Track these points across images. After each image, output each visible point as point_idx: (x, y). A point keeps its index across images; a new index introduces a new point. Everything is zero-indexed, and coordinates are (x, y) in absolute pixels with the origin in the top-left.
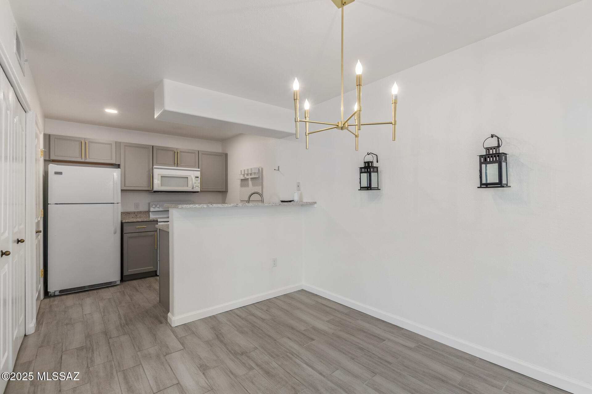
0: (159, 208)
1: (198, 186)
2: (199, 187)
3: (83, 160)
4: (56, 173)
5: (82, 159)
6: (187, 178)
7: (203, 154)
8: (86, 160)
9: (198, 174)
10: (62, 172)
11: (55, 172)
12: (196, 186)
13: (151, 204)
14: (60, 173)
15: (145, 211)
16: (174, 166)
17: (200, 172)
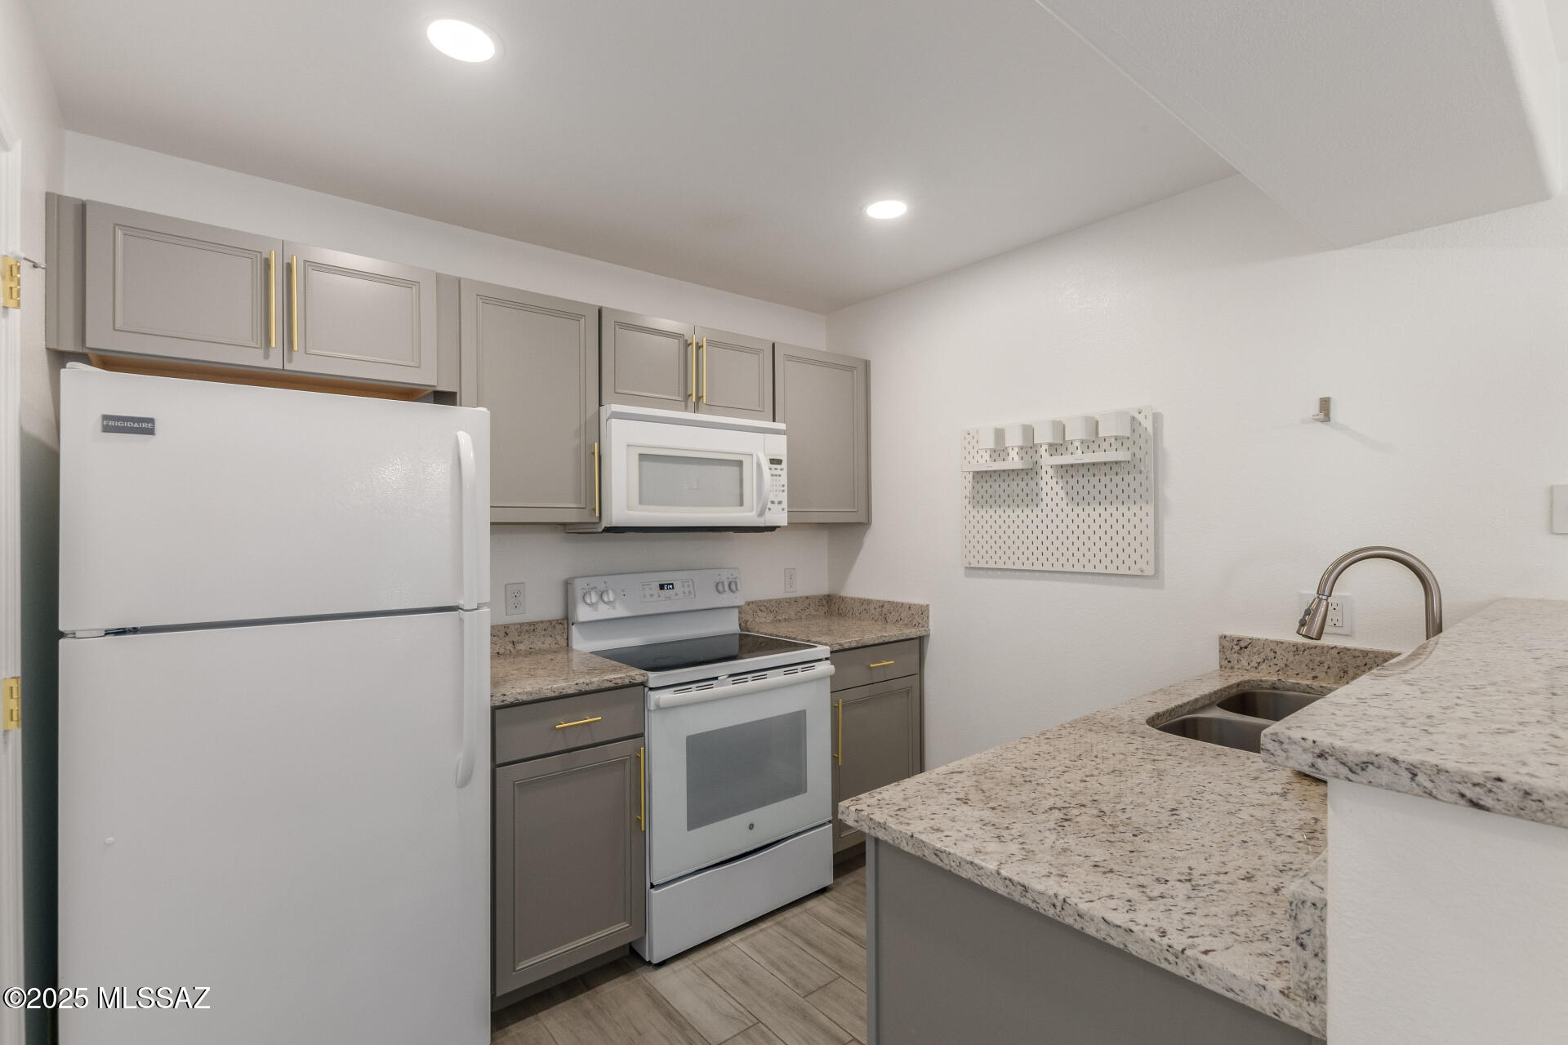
0: (614, 608)
1: (780, 503)
2: (785, 504)
3: (274, 362)
4: (115, 425)
5: (267, 356)
6: (740, 463)
7: (790, 358)
8: (290, 360)
9: (779, 446)
10: (151, 421)
11: (105, 417)
12: (773, 502)
13: (579, 585)
14: (143, 427)
15: (550, 622)
16: (686, 409)
17: (784, 437)
